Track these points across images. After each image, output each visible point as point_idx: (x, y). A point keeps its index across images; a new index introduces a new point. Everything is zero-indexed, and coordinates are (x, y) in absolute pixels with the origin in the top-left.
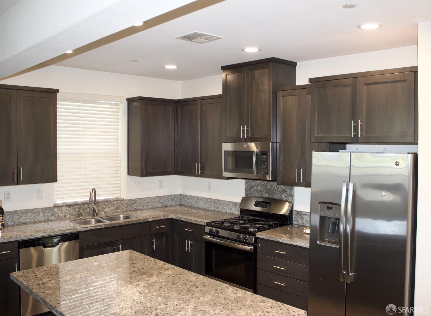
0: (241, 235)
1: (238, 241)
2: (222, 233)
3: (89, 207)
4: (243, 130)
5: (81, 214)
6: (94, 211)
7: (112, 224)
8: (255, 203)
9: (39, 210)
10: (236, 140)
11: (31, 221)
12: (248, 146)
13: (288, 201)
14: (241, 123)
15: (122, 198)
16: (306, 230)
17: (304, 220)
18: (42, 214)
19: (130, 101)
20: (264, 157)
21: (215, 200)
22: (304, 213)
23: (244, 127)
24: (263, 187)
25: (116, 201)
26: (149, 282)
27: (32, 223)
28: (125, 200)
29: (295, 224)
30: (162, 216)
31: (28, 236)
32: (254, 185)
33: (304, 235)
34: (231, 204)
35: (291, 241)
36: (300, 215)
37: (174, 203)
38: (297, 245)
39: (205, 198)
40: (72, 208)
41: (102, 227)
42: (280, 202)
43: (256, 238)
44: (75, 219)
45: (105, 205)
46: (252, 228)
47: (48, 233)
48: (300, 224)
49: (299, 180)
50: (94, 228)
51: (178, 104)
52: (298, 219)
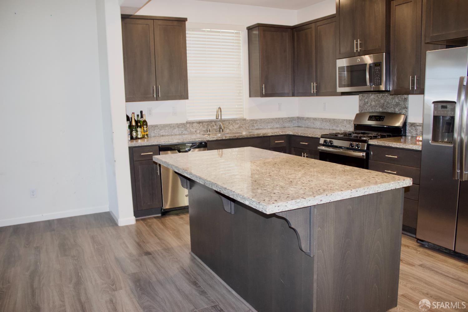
0: (353, 143)
1: (351, 148)
2: (336, 142)
3: (216, 125)
4: (357, 44)
5: (209, 130)
6: (220, 128)
7: (235, 136)
8: (369, 118)
9: (174, 125)
10: (351, 55)
11: (168, 134)
12: (362, 59)
13: (402, 113)
14: (354, 37)
15: (245, 117)
16: (419, 137)
17: (418, 131)
18: (177, 129)
19: (250, 29)
20: (377, 68)
21: (330, 119)
22: (418, 124)
23: (357, 41)
24: (377, 102)
25: (240, 120)
27: (169, 135)
28: (247, 120)
29: (409, 136)
30: (280, 132)
31: (166, 141)
32: (368, 101)
33: (417, 143)
34: (345, 122)
35: (403, 145)
36: (414, 126)
37: (292, 125)
38: (409, 148)
39: (321, 118)
40: (201, 124)
41: (227, 138)
42: (395, 115)
43: (369, 145)
44: (204, 134)
45: (229, 123)
46: (365, 137)
47: (182, 140)
48: (414, 135)
49: (413, 88)
50: (220, 139)
51: (295, 29)
52: (412, 131)
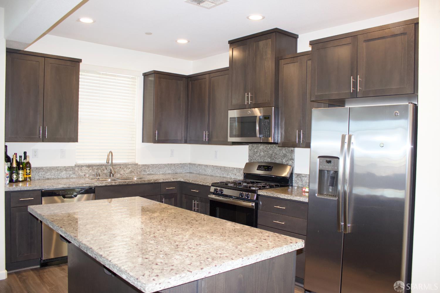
0: (243, 193)
1: (241, 198)
2: (226, 192)
3: (106, 169)
4: (248, 97)
5: (99, 174)
6: (111, 173)
7: (125, 182)
8: (258, 167)
9: (62, 168)
10: (241, 107)
11: (55, 178)
12: (252, 112)
13: (289, 164)
14: (245, 90)
15: (137, 162)
16: (305, 188)
17: (304, 182)
18: (64, 172)
19: (146, 75)
20: (267, 120)
21: (221, 167)
22: (303, 175)
23: (248, 94)
24: (265, 153)
25: (131, 165)
26: (152, 216)
27: (55, 179)
28: (139, 165)
29: (295, 186)
30: (171, 179)
31: (50, 186)
32: (257, 152)
33: (304, 194)
34: (235, 171)
35: (291, 196)
36: (300, 177)
37: (184, 171)
38: (297, 200)
39: (212, 166)
40: (91, 168)
41: (116, 184)
42: (282, 166)
43: (258, 195)
44: (93, 178)
45: (121, 167)
46: (253, 187)
47: (68, 185)
48: (300, 186)
49: (299, 141)
50: (109, 185)
51: (189, 79)
52: (298, 181)
